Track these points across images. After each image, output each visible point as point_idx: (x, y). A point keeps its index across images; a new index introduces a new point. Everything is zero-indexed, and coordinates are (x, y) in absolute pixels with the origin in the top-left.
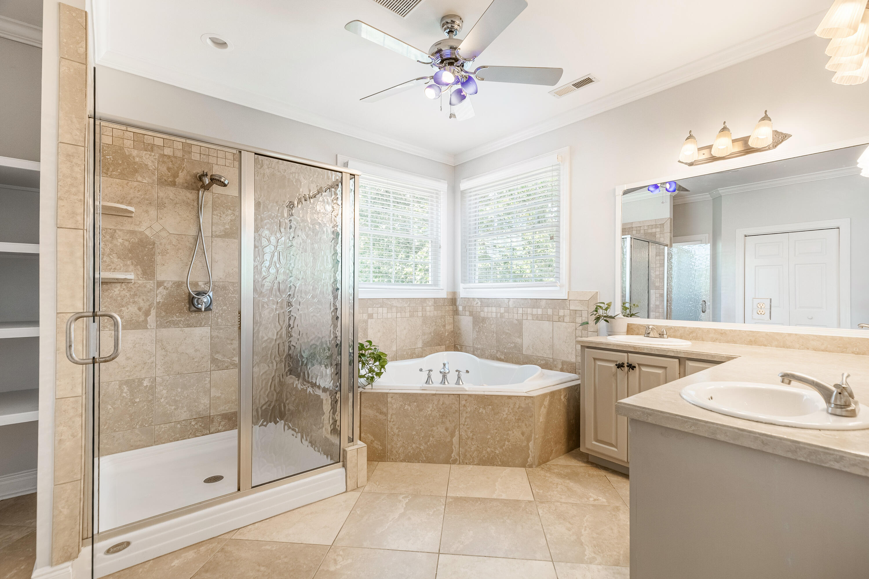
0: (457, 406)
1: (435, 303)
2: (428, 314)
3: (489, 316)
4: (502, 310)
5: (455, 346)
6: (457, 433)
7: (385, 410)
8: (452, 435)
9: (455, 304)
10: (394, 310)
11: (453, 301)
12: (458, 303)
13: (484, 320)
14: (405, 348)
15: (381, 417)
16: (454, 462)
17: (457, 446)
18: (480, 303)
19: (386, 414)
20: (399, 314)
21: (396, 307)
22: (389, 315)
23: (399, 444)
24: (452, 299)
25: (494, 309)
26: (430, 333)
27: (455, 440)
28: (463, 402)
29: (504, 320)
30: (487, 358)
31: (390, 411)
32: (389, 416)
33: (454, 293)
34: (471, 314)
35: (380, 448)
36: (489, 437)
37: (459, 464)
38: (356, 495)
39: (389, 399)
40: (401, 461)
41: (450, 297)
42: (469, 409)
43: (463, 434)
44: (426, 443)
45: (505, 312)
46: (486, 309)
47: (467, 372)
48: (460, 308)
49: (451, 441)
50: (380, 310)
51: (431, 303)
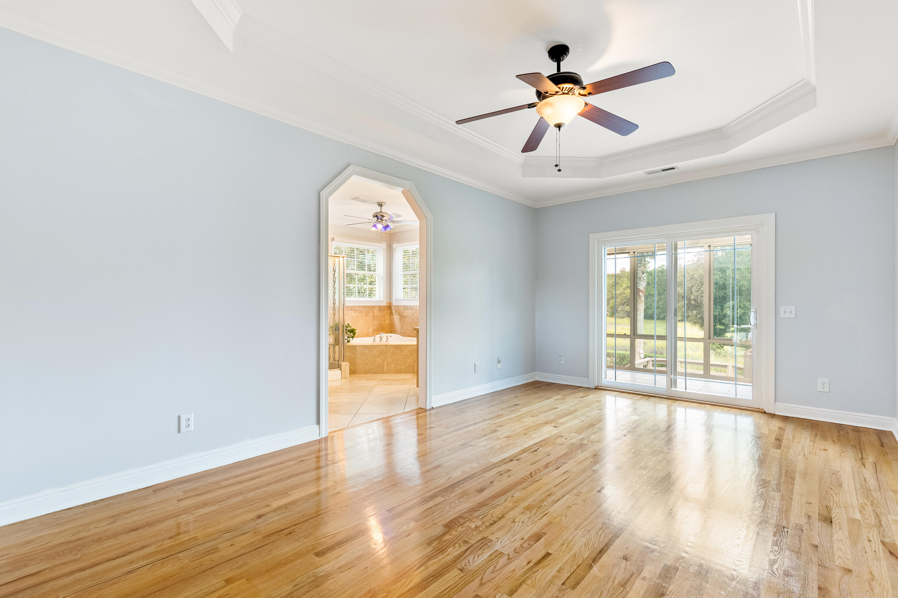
0: (386, 350)
1: (379, 308)
2: (376, 314)
3: (408, 315)
4: (414, 312)
5: (391, 331)
6: (386, 361)
7: (355, 353)
8: (384, 362)
9: (391, 309)
10: (357, 312)
11: (389, 307)
12: (392, 309)
13: (405, 317)
14: (363, 332)
15: (354, 355)
16: (385, 373)
17: (386, 366)
18: (403, 308)
19: (356, 354)
20: (360, 314)
21: (359, 310)
22: (355, 315)
23: (361, 367)
24: (389, 306)
25: (410, 311)
26: (377, 325)
27: (385, 364)
28: (388, 348)
29: (414, 317)
30: (407, 337)
31: (358, 353)
32: (357, 355)
33: (390, 303)
34: (399, 314)
35: (354, 369)
36: (399, 362)
37: (387, 373)
38: (345, 380)
39: (357, 348)
40: (363, 374)
41: (388, 305)
42: (391, 351)
43: (389, 361)
44: (373, 366)
45: (415, 312)
46: (406, 311)
47: (391, 336)
48: (394, 311)
49: (384, 364)
50: (350, 312)
51: (377, 308)
